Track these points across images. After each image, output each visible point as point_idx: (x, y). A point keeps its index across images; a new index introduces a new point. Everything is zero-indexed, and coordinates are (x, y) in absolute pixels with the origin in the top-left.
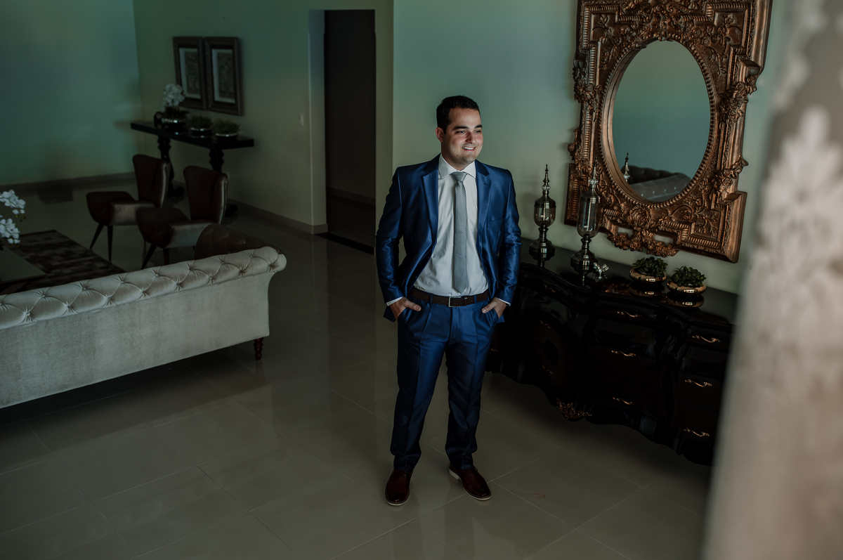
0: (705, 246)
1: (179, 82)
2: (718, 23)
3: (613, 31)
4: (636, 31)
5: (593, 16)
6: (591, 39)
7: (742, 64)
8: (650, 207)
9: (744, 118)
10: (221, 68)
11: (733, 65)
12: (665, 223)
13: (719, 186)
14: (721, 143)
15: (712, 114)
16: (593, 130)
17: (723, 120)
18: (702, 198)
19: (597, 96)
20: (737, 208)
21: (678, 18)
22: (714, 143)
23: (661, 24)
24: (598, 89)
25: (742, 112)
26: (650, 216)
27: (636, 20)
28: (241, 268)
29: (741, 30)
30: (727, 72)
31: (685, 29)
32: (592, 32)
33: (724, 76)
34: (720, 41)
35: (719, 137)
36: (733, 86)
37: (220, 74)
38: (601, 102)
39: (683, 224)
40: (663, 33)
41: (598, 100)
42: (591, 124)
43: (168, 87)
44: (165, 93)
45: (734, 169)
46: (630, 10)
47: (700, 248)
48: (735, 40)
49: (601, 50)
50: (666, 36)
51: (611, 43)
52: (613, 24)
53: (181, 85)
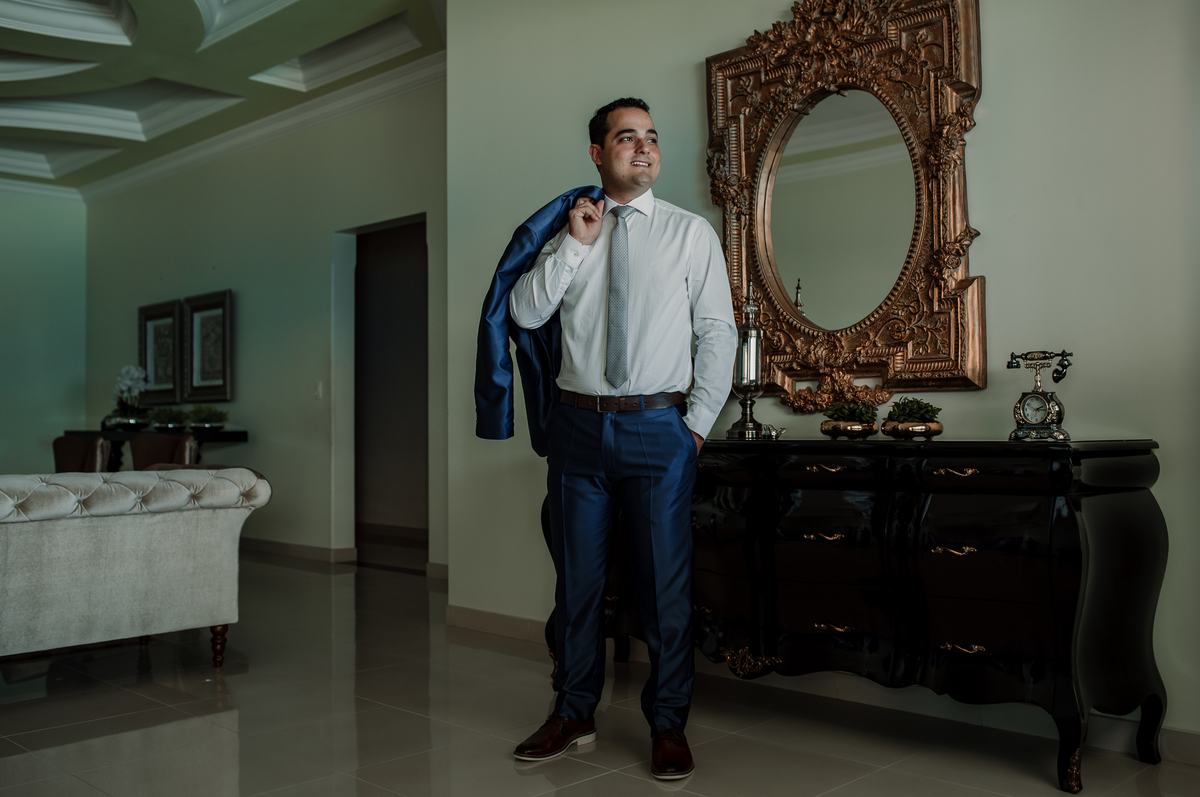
0: (933, 371)
1: (143, 364)
2: (907, 47)
3: (759, 96)
4: (793, 86)
5: (729, 82)
6: (730, 114)
7: (949, 89)
8: (842, 335)
9: (964, 168)
10: (205, 337)
11: (936, 93)
12: (867, 353)
13: (940, 272)
14: (935, 209)
15: (916, 173)
16: (744, 242)
17: (933, 176)
18: (918, 301)
19: (745, 192)
20: (973, 295)
21: (849, 52)
22: (925, 214)
23: (827, 67)
24: (746, 181)
25: (960, 159)
26: (842, 347)
27: (791, 72)
28: (192, 491)
29: (941, 47)
30: (929, 109)
31: (861, 66)
32: (730, 104)
33: (926, 115)
34: (913, 70)
35: (931, 204)
36: (941, 121)
37: (203, 347)
38: (752, 198)
39: (894, 347)
40: (830, 78)
41: (747, 197)
42: (740, 234)
43: (124, 370)
44: (119, 378)
45: (960, 241)
46: (780, 58)
47: (925, 375)
48: (934, 62)
49: (745, 126)
50: (836, 82)
51: (758, 112)
52: (759, 85)
53: (145, 368)
